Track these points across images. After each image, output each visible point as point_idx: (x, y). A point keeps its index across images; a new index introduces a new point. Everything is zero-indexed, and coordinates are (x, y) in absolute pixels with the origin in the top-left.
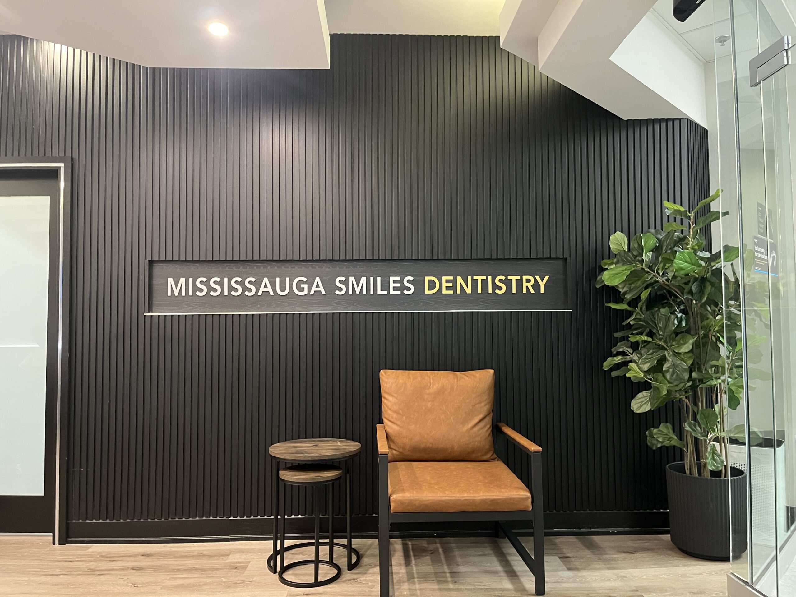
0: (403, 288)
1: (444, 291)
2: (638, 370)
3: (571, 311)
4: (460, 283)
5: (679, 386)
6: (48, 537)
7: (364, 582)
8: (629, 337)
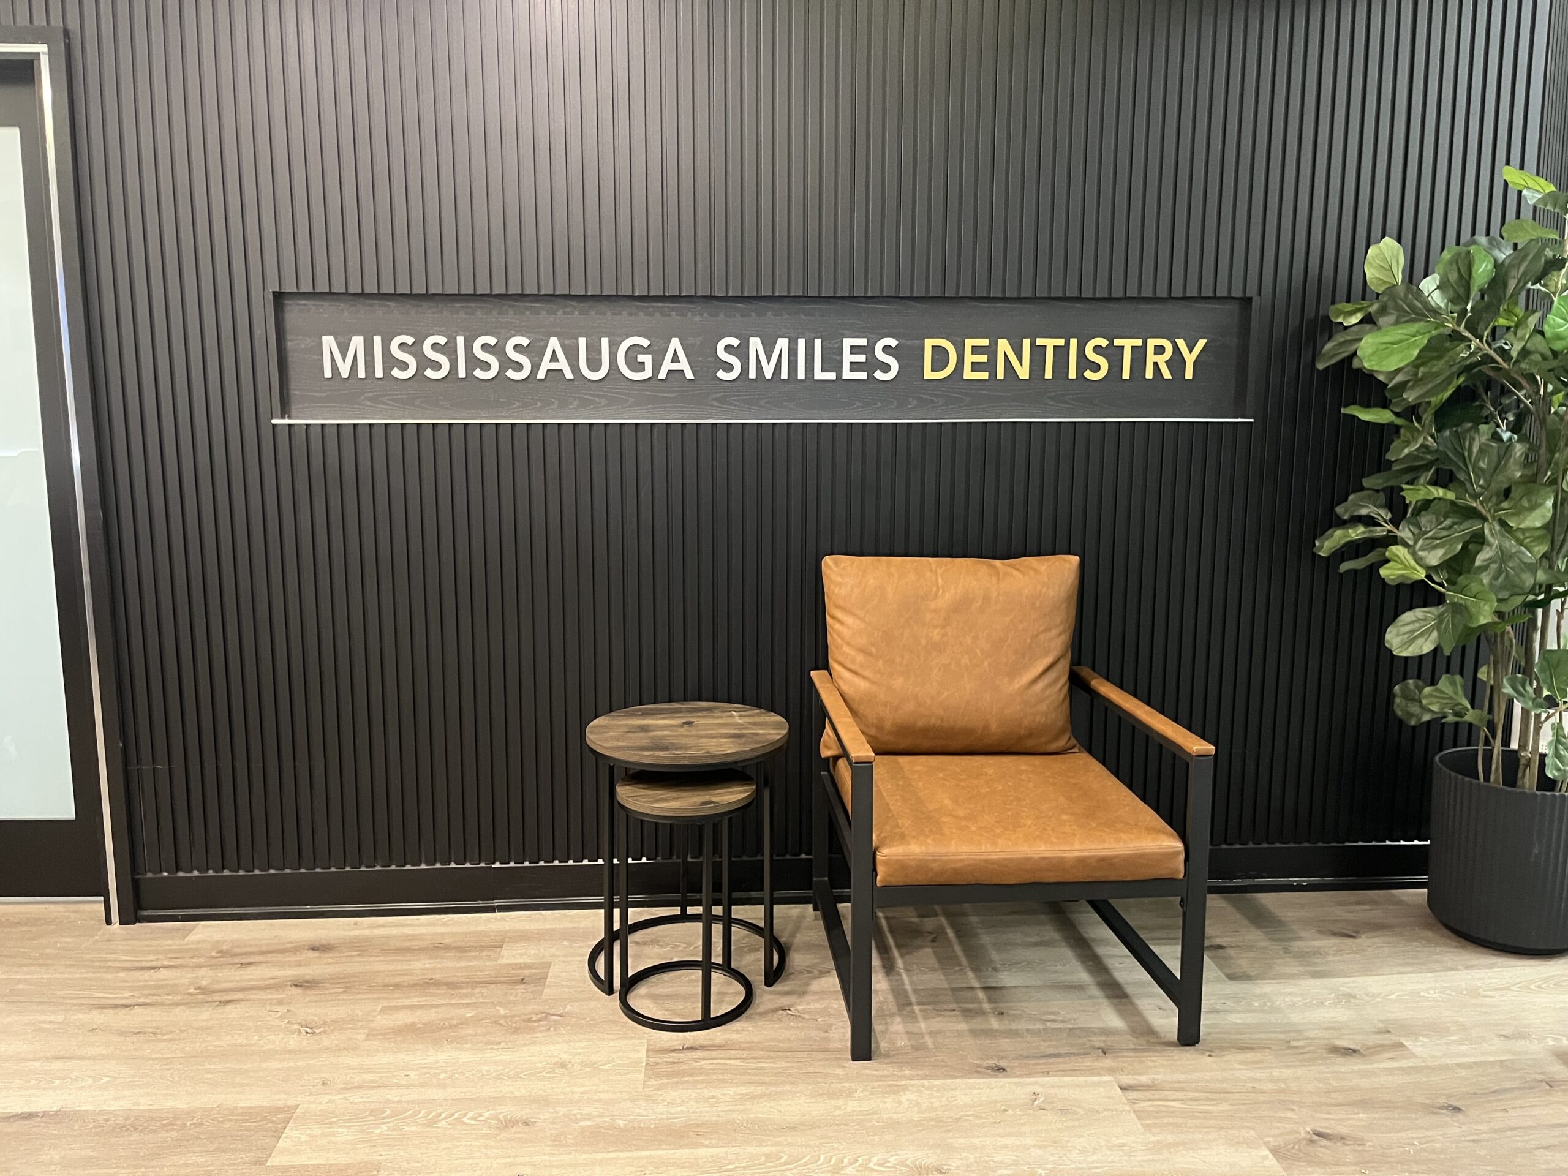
0: (873, 364)
1: (968, 374)
2: (1413, 563)
3: (1252, 420)
4: (1005, 354)
5: (1510, 601)
6: (94, 906)
7: (807, 1016)
8: (1402, 490)
